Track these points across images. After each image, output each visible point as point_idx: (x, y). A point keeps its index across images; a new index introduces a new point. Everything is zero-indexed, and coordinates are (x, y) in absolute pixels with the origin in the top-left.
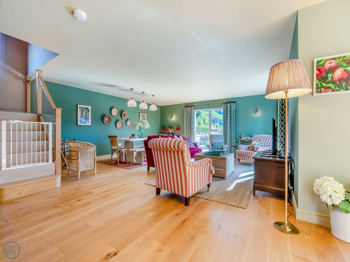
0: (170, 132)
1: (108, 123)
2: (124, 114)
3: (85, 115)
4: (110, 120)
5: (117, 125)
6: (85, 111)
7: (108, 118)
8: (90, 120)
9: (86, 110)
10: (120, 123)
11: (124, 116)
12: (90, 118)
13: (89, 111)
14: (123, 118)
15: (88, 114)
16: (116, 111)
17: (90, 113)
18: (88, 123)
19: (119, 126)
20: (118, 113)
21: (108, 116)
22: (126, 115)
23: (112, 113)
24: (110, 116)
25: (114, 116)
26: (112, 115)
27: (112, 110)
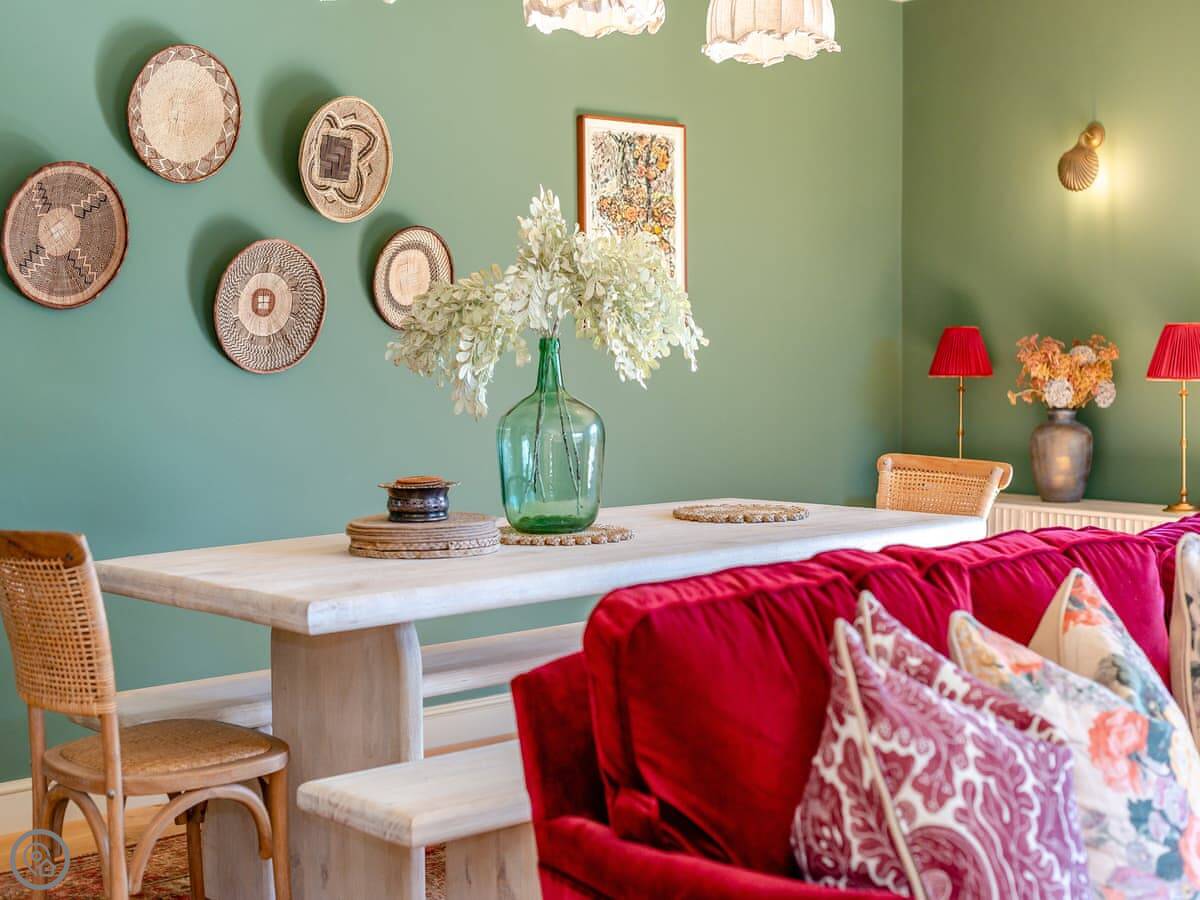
0: (1060, 395)
1: (80, 279)
2: (327, 143)
5: (237, 309)
7: (83, 214)
10: (270, 280)
11: (335, 168)
14: (314, 201)
16: (213, 93)
19: (261, 327)
20: (237, 127)
21: (87, 174)
22: (363, 153)
23: (135, 131)
24: (109, 184)
25: (172, 165)
26: (146, 154)
27: (137, 84)
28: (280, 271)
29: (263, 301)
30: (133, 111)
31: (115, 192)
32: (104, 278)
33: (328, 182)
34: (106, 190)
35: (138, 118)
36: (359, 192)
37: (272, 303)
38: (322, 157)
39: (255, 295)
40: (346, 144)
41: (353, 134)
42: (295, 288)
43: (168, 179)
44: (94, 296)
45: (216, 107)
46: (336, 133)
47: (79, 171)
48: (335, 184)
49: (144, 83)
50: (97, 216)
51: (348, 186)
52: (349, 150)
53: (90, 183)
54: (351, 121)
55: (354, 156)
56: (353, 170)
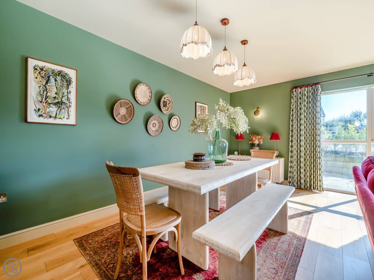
1: (126, 119)
2: (164, 102)
3: (56, 93)
4: (131, 112)
5: (150, 126)
6: (56, 80)
7: (127, 109)
8: (73, 110)
9: (59, 78)
10: (155, 122)
11: (165, 106)
12: (73, 105)
13: (69, 82)
14: (162, 109)
15: (65, 91)
16: (148, 91)
17: (73, 88)
18: (66, 117)
19: (154, 129)
20: (151, 97)
21: (128, 101)
22: (169, 104)
23: (136, 96)
24: (132, 104)
25: (141, 102)
26: (137, 100)
27: (136, 88)
28: (157, 120)
29: (154, 125)
30: (135, 92)
31: (132, 105)
32: (130, 119)
33: (164, 108)
34: (131, 105)
35: (136, 94)
36: (168, 110)
37: (155, 125)
38: (163, 103)
39: (153, 124)
40: (166, 102)
41: (167, 101)
42: (159, 123)
43: (140, 104)
44: (128, 122)
45: (148, 94)
46: (165, 100)
47: (127, 101)
48: (165, 108)
49: (137, 88)
50: (129, 109)
51: (166, 108)
52: (167, 103)
53: (128, 103)
54: (168, 99)
55: (167, 104)
56: (167, 106)
